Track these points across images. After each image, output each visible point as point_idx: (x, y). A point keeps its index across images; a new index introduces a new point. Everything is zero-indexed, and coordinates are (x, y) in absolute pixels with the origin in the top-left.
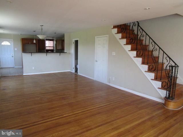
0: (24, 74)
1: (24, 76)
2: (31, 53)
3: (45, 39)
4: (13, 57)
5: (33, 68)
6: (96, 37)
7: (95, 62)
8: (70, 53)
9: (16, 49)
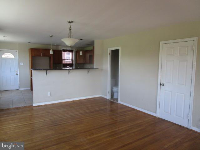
0: (34, 105)
1: (34, 108)
2: (46, 70)
3: (62, 50)
4: (17, 74)
5: (49, 94)
6: (161, 43)
7: (159, 86)
8: (102, 70)
9: (22, 64)
